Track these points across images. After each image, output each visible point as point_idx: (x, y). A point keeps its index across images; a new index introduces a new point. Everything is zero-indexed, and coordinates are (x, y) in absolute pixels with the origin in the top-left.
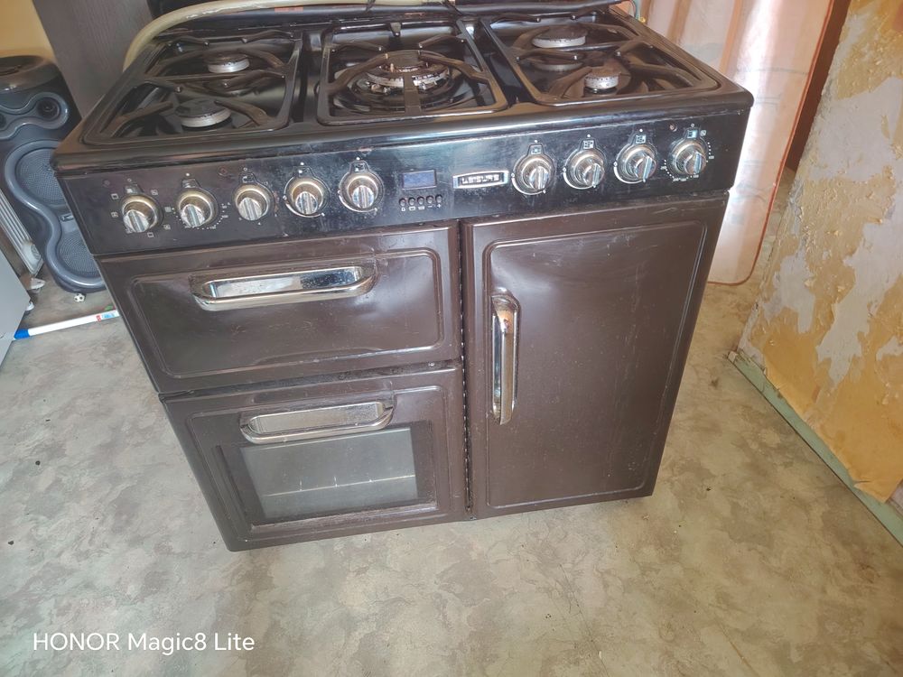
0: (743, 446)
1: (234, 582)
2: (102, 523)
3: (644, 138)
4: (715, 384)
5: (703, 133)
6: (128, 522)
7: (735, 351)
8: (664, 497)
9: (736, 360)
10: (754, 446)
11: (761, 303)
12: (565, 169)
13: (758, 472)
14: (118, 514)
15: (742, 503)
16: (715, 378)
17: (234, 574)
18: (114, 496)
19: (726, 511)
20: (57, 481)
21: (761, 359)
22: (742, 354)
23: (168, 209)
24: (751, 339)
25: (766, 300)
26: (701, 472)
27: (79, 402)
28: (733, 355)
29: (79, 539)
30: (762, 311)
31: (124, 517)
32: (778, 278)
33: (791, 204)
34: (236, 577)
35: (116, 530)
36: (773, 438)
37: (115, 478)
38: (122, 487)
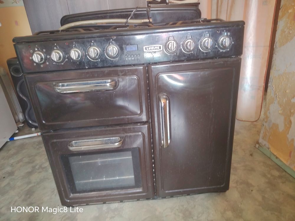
0: (264, 176)
2: (20, 197)
3: (208, 35)
4: (251, 155)
5: (229, 33)
6: (29, 198)
7: (258, 144)
8: (233, 193)
9: (258, 147)
10: (269, 176)
11: (265, 124)
12: (182, 46)
13: (272, 185)
14: (27, 195)
15: (266, 196)
16: (251, 153)
18: (27, 189)
19: (260, 198)
20: (9, 184)
21: (268, 145)
22: (261, 144)
23: (48, 57)
24: (263, 138)
25: (266, 122)
26: (248, 185)
27: (24, 159)
28: (257, 146)
30: (265, 127)
31: (28, 196)
32: (269, 113)
33: (270, 86)
35: (24, 200)
36: (276, 173)
37: (29, 183)
38: (30, 186)
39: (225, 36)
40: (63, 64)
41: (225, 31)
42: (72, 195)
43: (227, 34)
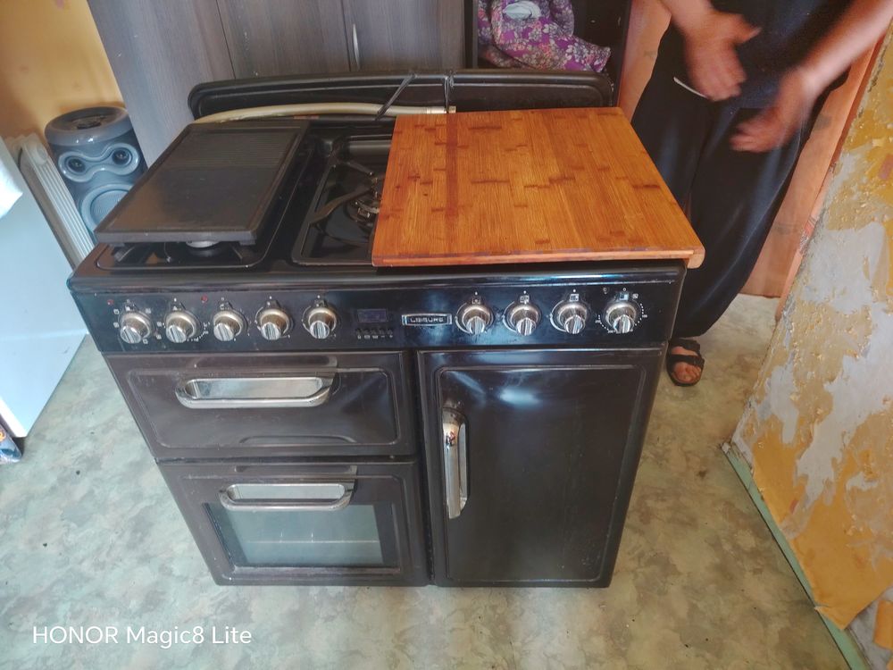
0: (716, 545)
1: (219, 611)
2: (120, 537)
3: (577, 298)
4: (702, 474)
5: (635, 296)
6: (141, 540)
7: (729, 443)
8: (623, 589)
9: (728, 452)
10: (727, 547)
11: (753, 403)
12: (504, 317)
13: (725, 574)
14: (135, 531)
15: (701, 605)
16: (704, 469)
17: (221, 603)
18: (133, 514)
19: (682, 611)
20: (91, 493)
21: (750, 457)
22: (734, 448)
23: (159, 324)
24: (743, 436)
25: (758, 402)
26: (667, 568)
28: (726, 447)
29: (99, 549)
30: (754, 411)
31: (139, 535)
32: (769, 384)
33: (785, 318)
34: (222, 607)
35: (131, 546)
36: (748, 540)
37: (138, 497)
38: (143, 505)
39: (625, 301)
40: (197, 340)
41: (625, 289)
42: (236, 568)
43: (630, 297)
